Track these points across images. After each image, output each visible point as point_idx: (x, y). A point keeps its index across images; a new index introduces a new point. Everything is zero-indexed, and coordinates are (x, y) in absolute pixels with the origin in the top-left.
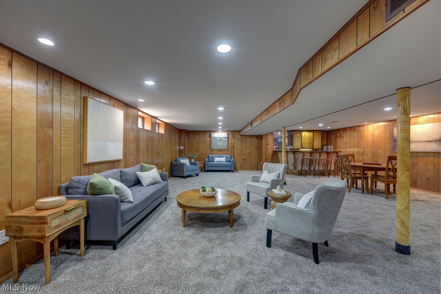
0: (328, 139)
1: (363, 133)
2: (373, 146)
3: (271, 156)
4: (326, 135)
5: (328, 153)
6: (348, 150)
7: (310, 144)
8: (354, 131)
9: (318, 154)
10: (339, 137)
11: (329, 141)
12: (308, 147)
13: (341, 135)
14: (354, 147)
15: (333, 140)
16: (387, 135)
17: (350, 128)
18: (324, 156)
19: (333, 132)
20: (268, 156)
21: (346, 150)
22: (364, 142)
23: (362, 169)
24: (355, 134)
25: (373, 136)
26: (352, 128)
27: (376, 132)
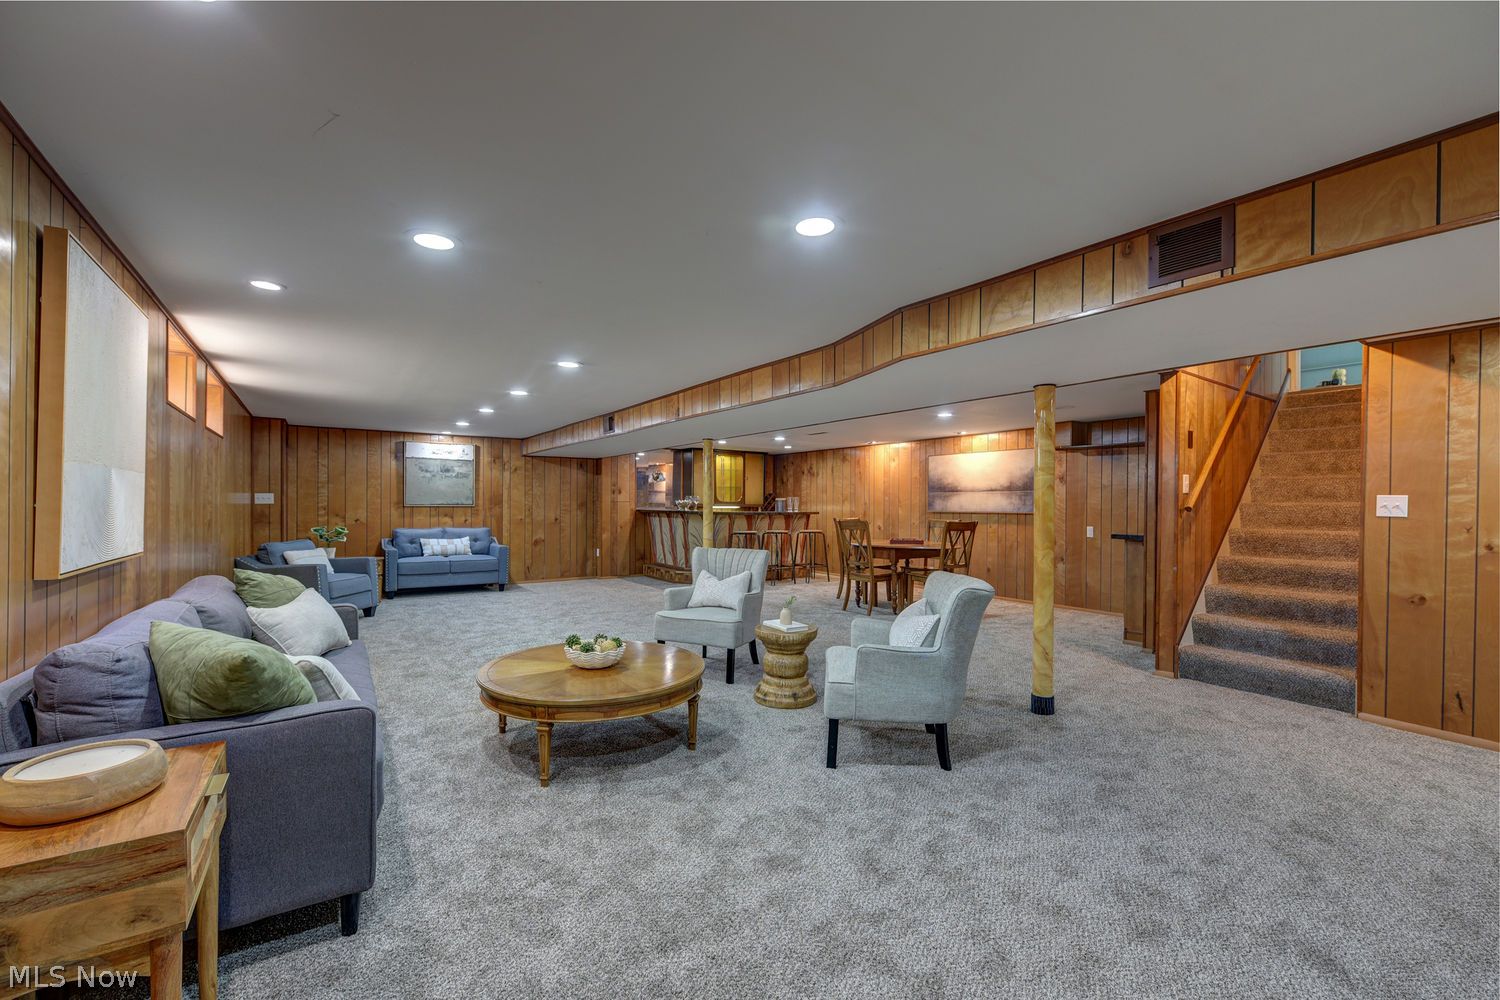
0: (778, 479)
1: (865, 465)
2: (887, 498)
3: (628, 529)
4: (772, 466)
5: (788, 517)
6: (830, 508)
7: (733, 492)
8: (844, 459)
9: (766, 521)
10: (806, 472)
11: (778, 484)
12: (728, 500)
13: (811, 468)
14: (843, 501)
15: (791, 480)
16: (916, 474)
17: (834, 451)
18: (779, 525)
19: (791, 459)
20: (619, 530)
21: (825, 508)
22: (867, 487)
23: (893, 553)
24: (847, 469)
25: (886, 473)
26: (840, 453)
27: (893, 465)
